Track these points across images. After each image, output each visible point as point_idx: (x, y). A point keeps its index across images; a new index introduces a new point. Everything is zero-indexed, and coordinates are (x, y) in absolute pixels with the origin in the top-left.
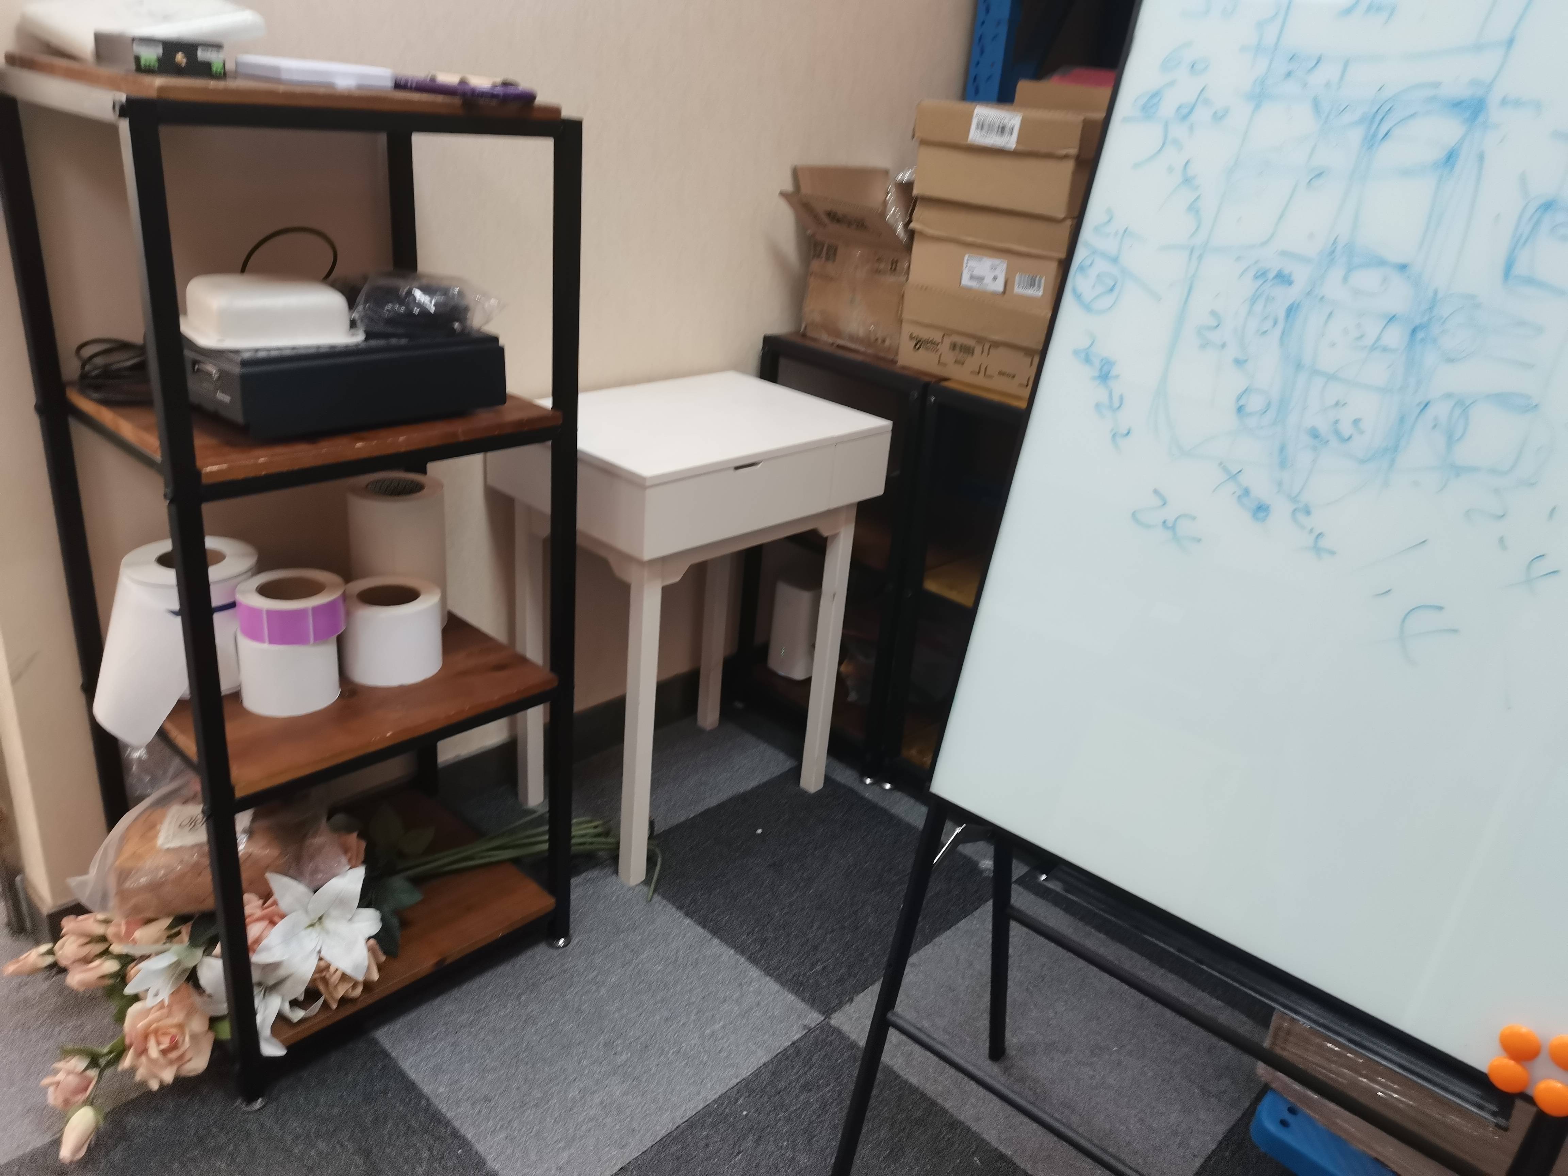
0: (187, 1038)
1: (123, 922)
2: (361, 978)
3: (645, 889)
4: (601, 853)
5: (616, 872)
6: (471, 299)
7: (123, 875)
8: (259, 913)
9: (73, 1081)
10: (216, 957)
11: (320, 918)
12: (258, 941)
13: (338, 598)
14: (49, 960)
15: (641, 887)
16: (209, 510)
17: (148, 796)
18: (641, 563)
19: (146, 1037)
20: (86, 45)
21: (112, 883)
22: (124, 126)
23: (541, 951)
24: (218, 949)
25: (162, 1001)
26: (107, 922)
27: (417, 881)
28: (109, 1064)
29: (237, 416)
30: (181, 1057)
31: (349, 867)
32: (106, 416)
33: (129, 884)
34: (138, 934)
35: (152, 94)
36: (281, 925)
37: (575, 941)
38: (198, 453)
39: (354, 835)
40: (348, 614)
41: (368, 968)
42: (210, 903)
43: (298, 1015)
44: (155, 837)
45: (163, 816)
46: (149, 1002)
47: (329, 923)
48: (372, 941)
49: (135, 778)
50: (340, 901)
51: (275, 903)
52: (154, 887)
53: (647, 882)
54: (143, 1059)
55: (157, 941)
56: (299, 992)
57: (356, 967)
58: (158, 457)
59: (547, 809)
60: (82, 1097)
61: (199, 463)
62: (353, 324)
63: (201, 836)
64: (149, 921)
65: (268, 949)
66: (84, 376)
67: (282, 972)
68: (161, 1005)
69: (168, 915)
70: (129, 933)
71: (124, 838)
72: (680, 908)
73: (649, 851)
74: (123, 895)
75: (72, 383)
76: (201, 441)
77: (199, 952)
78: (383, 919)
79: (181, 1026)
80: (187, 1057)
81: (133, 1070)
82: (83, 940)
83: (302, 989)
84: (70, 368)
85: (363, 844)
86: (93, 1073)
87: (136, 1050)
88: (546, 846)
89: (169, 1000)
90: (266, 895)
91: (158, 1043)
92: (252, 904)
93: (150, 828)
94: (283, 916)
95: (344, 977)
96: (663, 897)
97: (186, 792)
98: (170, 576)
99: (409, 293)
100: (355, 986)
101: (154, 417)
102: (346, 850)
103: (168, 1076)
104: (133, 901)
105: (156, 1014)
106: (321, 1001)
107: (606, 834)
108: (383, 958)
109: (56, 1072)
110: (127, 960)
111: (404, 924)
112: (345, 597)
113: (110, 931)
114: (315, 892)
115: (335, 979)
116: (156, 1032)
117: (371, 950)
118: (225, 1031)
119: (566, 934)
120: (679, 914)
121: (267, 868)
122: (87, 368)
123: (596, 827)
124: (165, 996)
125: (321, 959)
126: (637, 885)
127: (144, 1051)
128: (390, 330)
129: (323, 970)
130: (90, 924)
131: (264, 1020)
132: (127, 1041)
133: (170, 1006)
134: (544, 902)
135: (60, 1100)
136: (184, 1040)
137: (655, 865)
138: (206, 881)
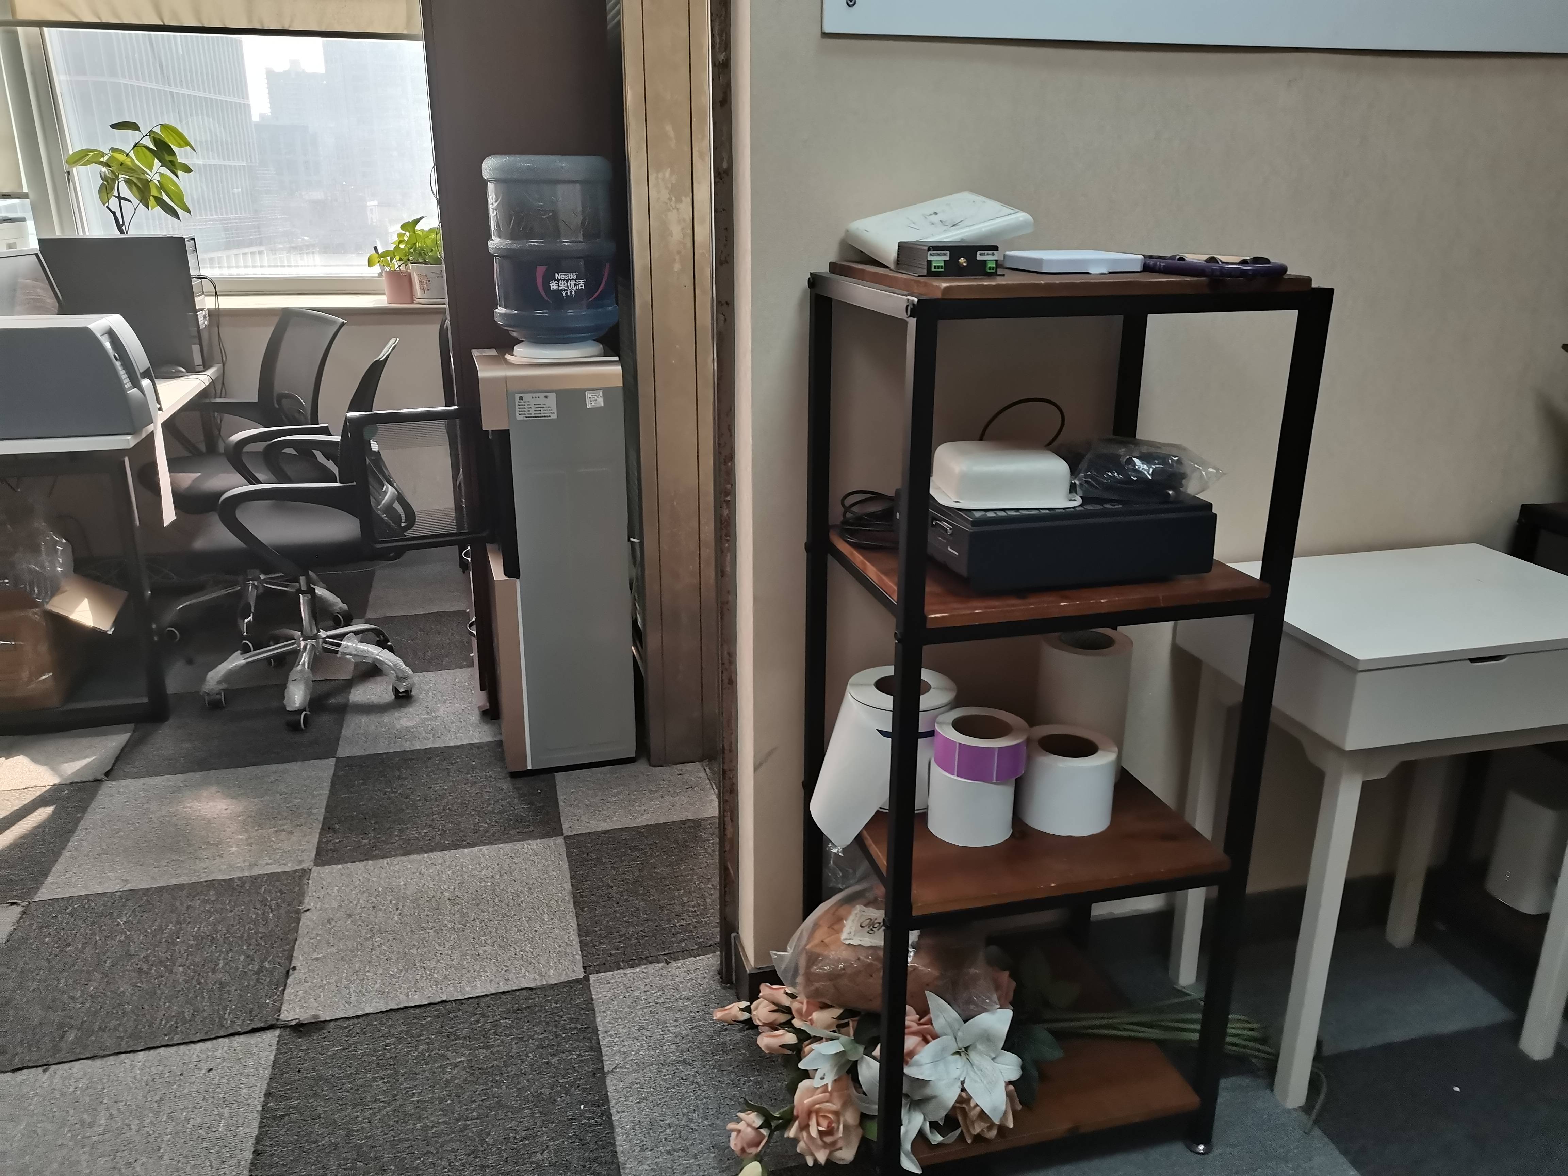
0: (841, 1127)
1: (805, 1001)
2: (997, 1122)
3: (1304, 1117)
4: (1254, 1060)
5: (1271, 1086)
6: (1188, 466)
7: (813, 959)
8: (915, 1027)
9: (749, 1133)
10: (874, 1058)
11: (966, 1049)
12: (912, 1054)
13: (1022, 742)
14: (746, 1016)
15: (1300, 1113)
16: (928, 650)
17: (841, 890)
18: (1341, 752)
19: (809, 1114)
20: (890, 253)
21: (802, 962)
22: (912, 322)
23: (1178, 1149)
24: (877, 1052)
25: (827, 1085)
26: (793, 996)
27: (1059, 1036)
28: (778, 1128)
29: (962, 569)
30: (834, 1143)
31: (999, 1006)
32: (857, 558)
33: (815, 969)
34: (816, 1015)
35: (938, 295)
36: (933, 1043)
37: (1217, 1151)
38: (927, 599)
39: (1007, 973)
40: (1029, 758)
41: (1005, 1113)
42: (877, 1004)
43: (936, 1138)
44: (839, 931)
45: (849, 913)
46: (816, 1082)
47: (974, 1056)
48: (1011, 1087)
49: (832, 873)
50: (987, 1037)
51: (930, 1022)
52: (834, 976)
53: (1307, 1108)
54: (805, 1134)
55: (828, 1027)
56: (940, 1116)
57: (995, 1109)
58: (894, 599)
59: (1203, 995)
60: (754, 1151)
61: (926, 608)
62: (1073, 488)
63: (878, 940)
64: (824, 1006)
65: (918, 1065)
66: (845, 522)
67: (928, 1091)
68: (825, 1089)
69: (840, 1006)
70: (809, 1013)
71: (816, 926)
72: (1345, 1152)
73: (1312, 1072)
74: (810, 978)
75: (834, 526)
76: (931, 588)
77: (861, 1049)
78: (1023, 1068)
79: (837, 1114)
80: (839, 1146)
81: (795, 1141)
82: (774, 1007)
83: (943, 1114)
84: (836, 514)
85: (1014, 984)
86: (765, 1132)
87: (800, 1124)
88: (1196, 1036)
89: (832, 1086)
90: (923, 1011)
91: (818, 1124)
92: (911, 1017)
93: (836, 922)
94: (935, 1037)
95: (983, 1115)
96: (1324, 1132)
97: (870, 896)
98: (887, 701)
99: (1130, 461)
100: (990, 1128)
101: (896, 563)
102: (997, 987)
103: (822, 1157)
104: (817, 985)
105: (821, 1095)
106: (958, 1132)
107: (1263, 1041)
108: (1019, 1107)
109: (739, 1120)
110: (804, 1037)
111: (1043, 1077)
112: (1028, 741)
113: (795, 1006)
114: (965, 1021)
115: (975, 1113)
116: (817, 1112)
117: (1009, 1095)
118: (873, 1131)
119: (1207, 1142)
120: (1342, 1160)
121: (928, 986)
122: (848, 515)
123: (1252, 1030)
124: (829, 1080)
125: (963, 1090)
126: (1294, 1109)
127: (805, 1127)
128: (1107, 495)
129: (964, 1100)
130: (779, 993)
131: (906, 1132)
132: (795, 1113)
133: (831, 1093)
134: (1189, 1100)
135: (739, 1147)
136: (838, 1128)
137: (1318, 1093)
138: (876, 983)
